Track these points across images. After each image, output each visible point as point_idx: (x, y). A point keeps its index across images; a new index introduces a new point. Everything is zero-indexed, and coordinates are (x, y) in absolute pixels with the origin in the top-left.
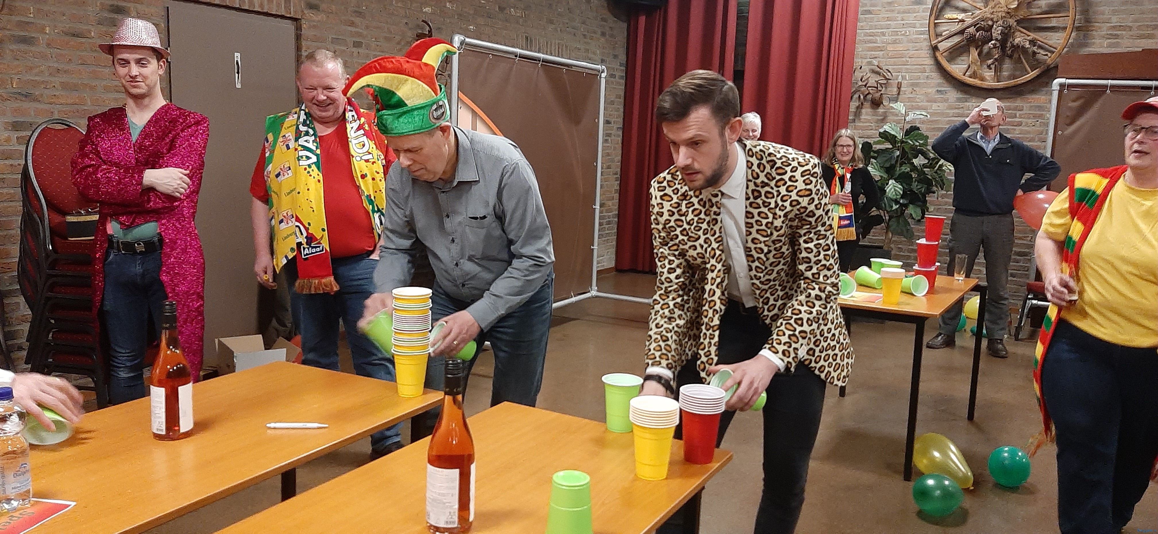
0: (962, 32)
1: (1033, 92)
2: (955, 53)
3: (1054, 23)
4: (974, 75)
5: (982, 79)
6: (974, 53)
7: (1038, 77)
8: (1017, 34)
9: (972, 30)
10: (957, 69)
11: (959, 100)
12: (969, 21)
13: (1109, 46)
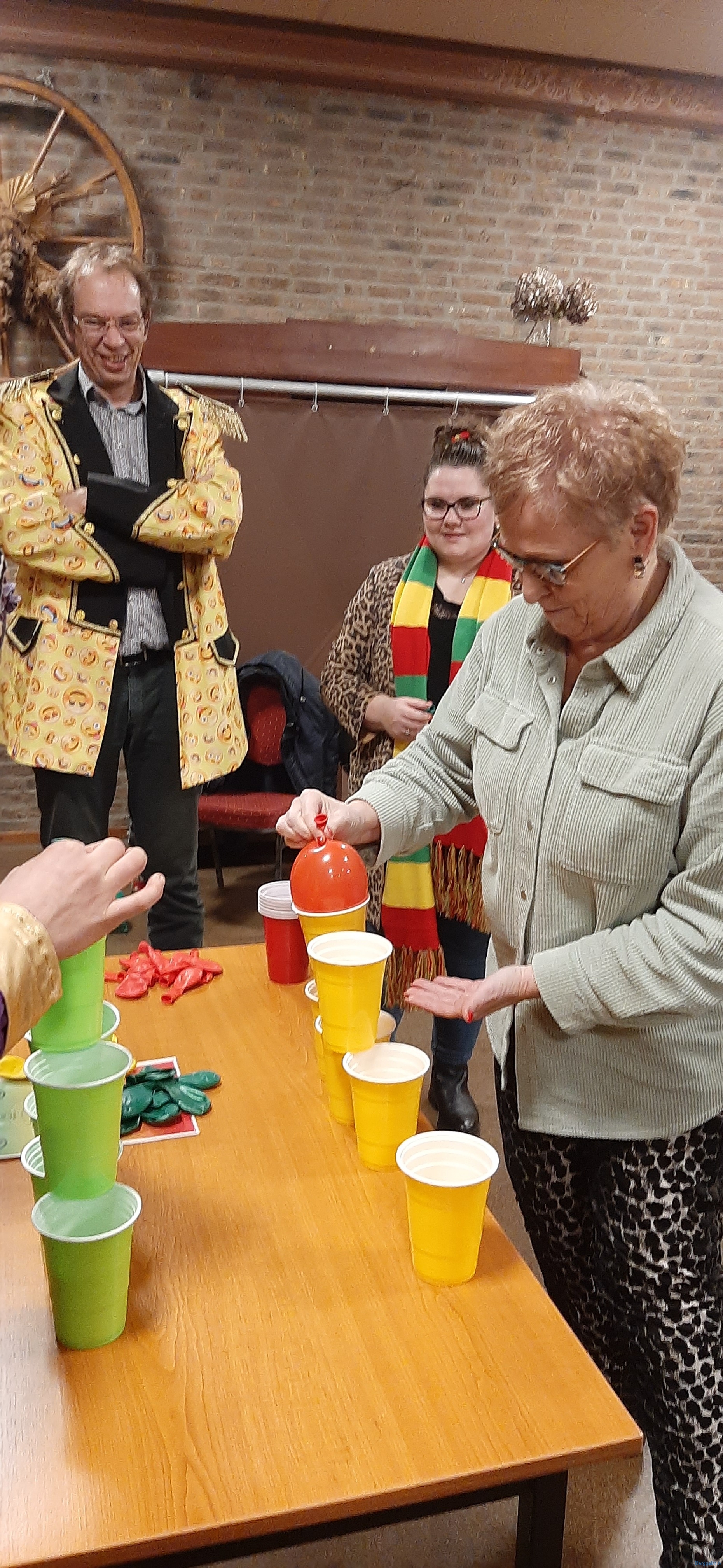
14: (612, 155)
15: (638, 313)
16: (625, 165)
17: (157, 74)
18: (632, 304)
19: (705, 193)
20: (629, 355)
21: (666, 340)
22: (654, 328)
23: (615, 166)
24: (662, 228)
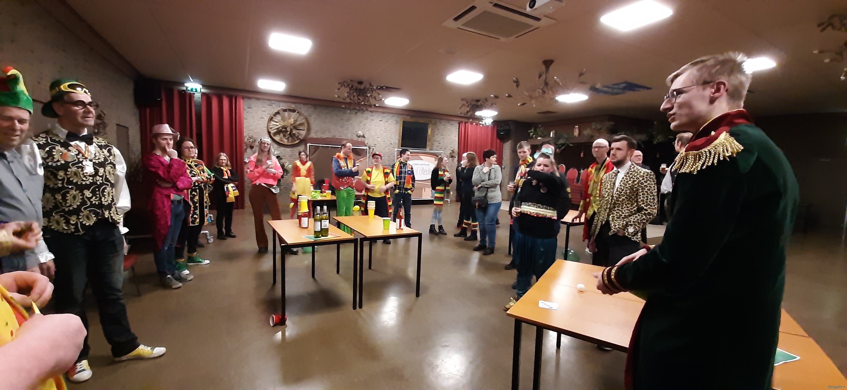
0: (278, 129)
1: (298, 146)
2: (275, 134)
3: (301, 128)
4: (282, 141)
5: (284, 142)
6: (282, 135)
7: (298, 143)
8: (294, 131)
9: (281, 128)
10: (277, 138)
11: (278, 147)
12: (280, 126)
13: (315, 135)
14: (371, 116)
15: (375, 136)
16: (372, 117)
17: (309, 106)
18: (374, 134)
19: (384, 121)
20: (374, 141)
21: (379, 139)
22: (377, 137)
23: (371, 117)
24: (378, 125)
